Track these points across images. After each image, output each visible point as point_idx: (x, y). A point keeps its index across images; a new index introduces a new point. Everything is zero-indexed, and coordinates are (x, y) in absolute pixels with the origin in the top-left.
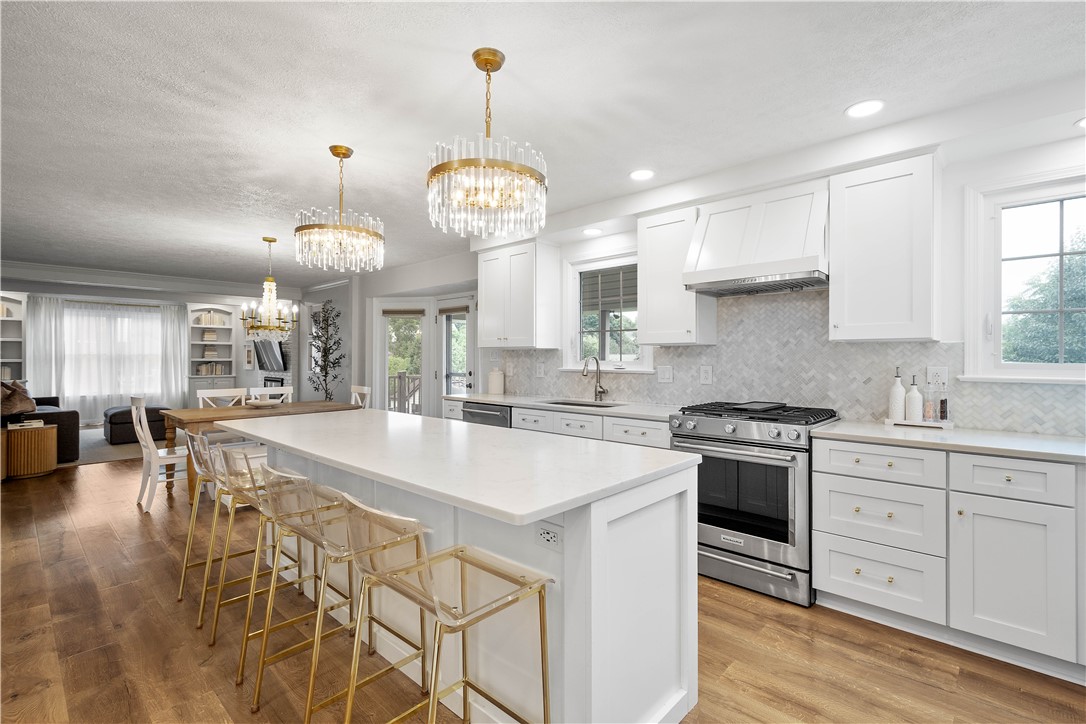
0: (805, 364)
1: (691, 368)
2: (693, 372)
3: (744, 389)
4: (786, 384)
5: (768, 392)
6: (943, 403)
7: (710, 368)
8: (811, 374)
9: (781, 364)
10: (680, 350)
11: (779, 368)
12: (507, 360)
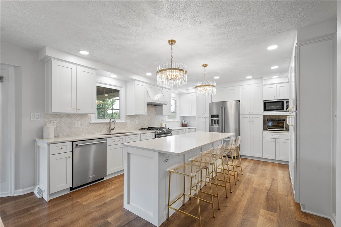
0: (152, 119)
2: (134, 121)
3: (144, 125)
7: (138, 120)
10: (132, 116)
12: (50, 120)
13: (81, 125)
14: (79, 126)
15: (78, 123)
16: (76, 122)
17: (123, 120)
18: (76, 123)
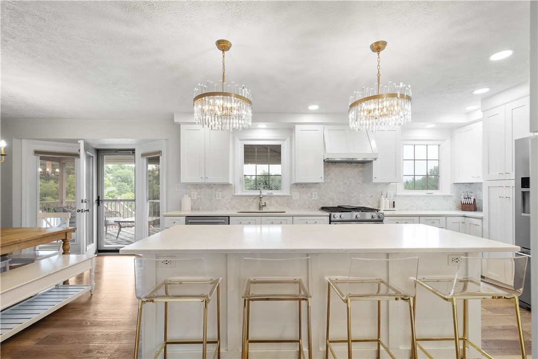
0: (352, 191)
1: (308, 193)
2: (309, 195)
3: (330, 201)
4: (346, 199)
5: (340, 202)
6: (394, 202)
7: (316, 193)
8: (354, 194)
9: (344, 191)
10: (303, 185)
11: (343, 192)
12: (192, 190)
13: (223, 197)
14: (220, 198)
15: (219, 194)
16: (217, 193)
17: (285, 191)
18: (217, 195)
